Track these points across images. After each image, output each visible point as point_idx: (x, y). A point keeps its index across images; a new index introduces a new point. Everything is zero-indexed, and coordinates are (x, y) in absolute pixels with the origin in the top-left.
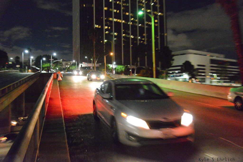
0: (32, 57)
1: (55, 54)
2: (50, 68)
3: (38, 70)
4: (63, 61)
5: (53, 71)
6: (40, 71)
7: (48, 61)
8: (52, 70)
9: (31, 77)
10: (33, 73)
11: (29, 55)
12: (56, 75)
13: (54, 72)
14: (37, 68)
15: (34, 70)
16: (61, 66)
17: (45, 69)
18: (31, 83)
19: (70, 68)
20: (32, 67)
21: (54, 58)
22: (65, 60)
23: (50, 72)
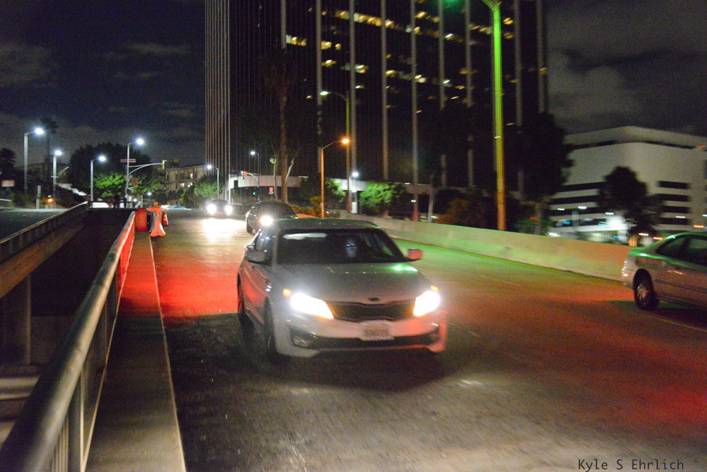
0: (58, 153)
1: (140, 142)
2: (122, 190)
3: (81, 199)
4: (171, 165)
5: (134, 204)
6: (86, 203)
7: (116, 166)
8: (130, 199)
9: (54, 224)
10: (62, 210)
11: (48, 144)
12: (143, 218)
13: (136, 207)
14: (76, 191)
15: (65, 198)
16: (161, 183)
17: (105, 194)
18: (53, 245)
19: (196, 191)
20: (59, 188)
21: (139, 157)
22: (176, 161)
23: (122, 205)
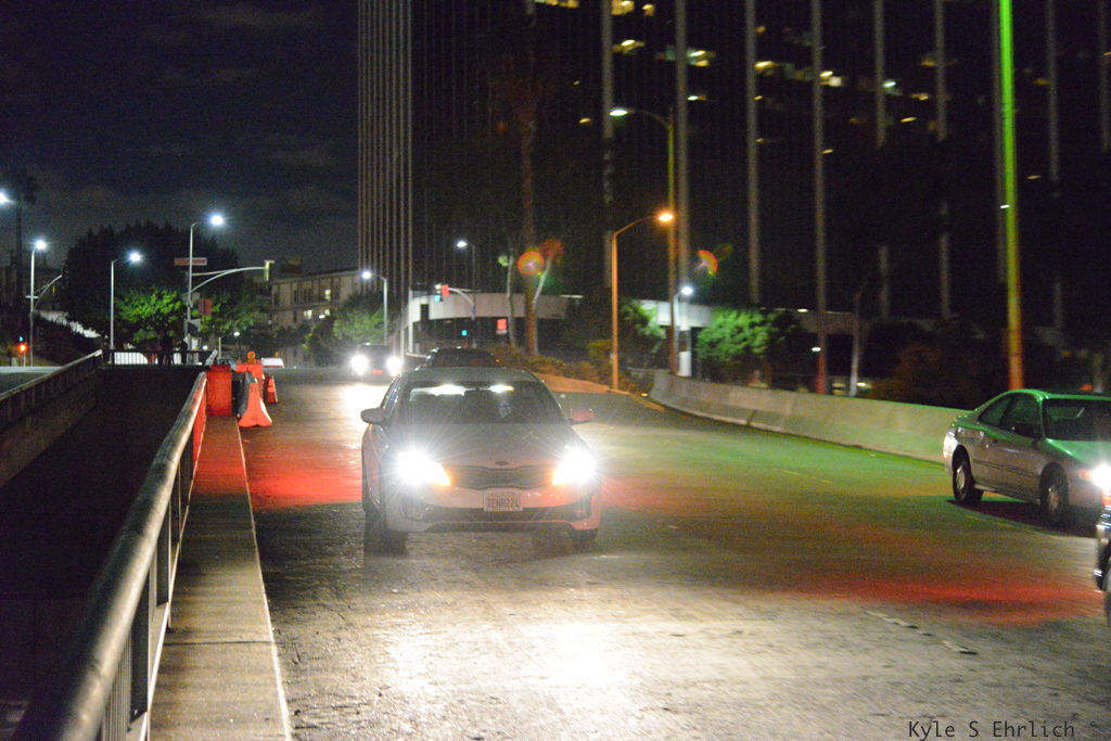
0: (40, 245)
1: (217, 220)
2: (178, 327)
3: (90, 345)
5: (204, 356)
6: (99, 353)
7: (163, 273)
10: (48, 370)
12: (223, 384)
13: (208, 362)
14: (78, 328)
15: (52, 343)
16: (263, 310)
17: (139, 335)
19: (338, 328)
20: (41, 322)
21: (215, 252)
22: (294, 262)
23: (177, 359)
